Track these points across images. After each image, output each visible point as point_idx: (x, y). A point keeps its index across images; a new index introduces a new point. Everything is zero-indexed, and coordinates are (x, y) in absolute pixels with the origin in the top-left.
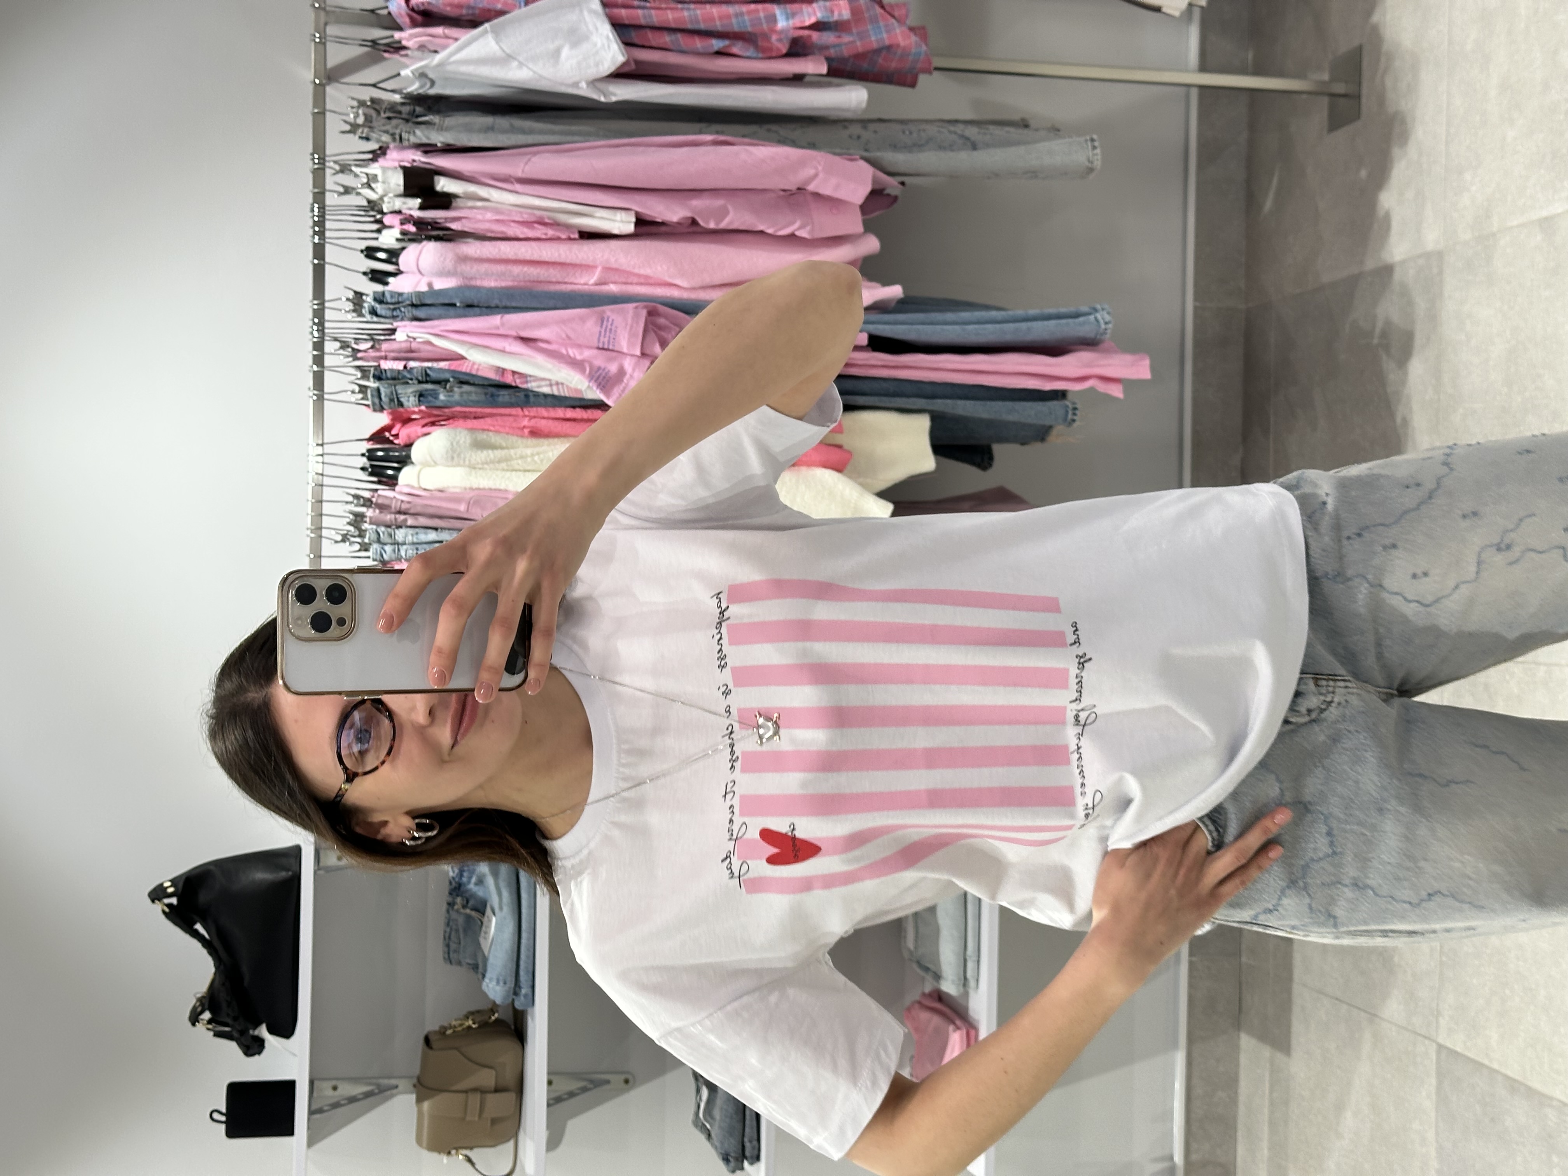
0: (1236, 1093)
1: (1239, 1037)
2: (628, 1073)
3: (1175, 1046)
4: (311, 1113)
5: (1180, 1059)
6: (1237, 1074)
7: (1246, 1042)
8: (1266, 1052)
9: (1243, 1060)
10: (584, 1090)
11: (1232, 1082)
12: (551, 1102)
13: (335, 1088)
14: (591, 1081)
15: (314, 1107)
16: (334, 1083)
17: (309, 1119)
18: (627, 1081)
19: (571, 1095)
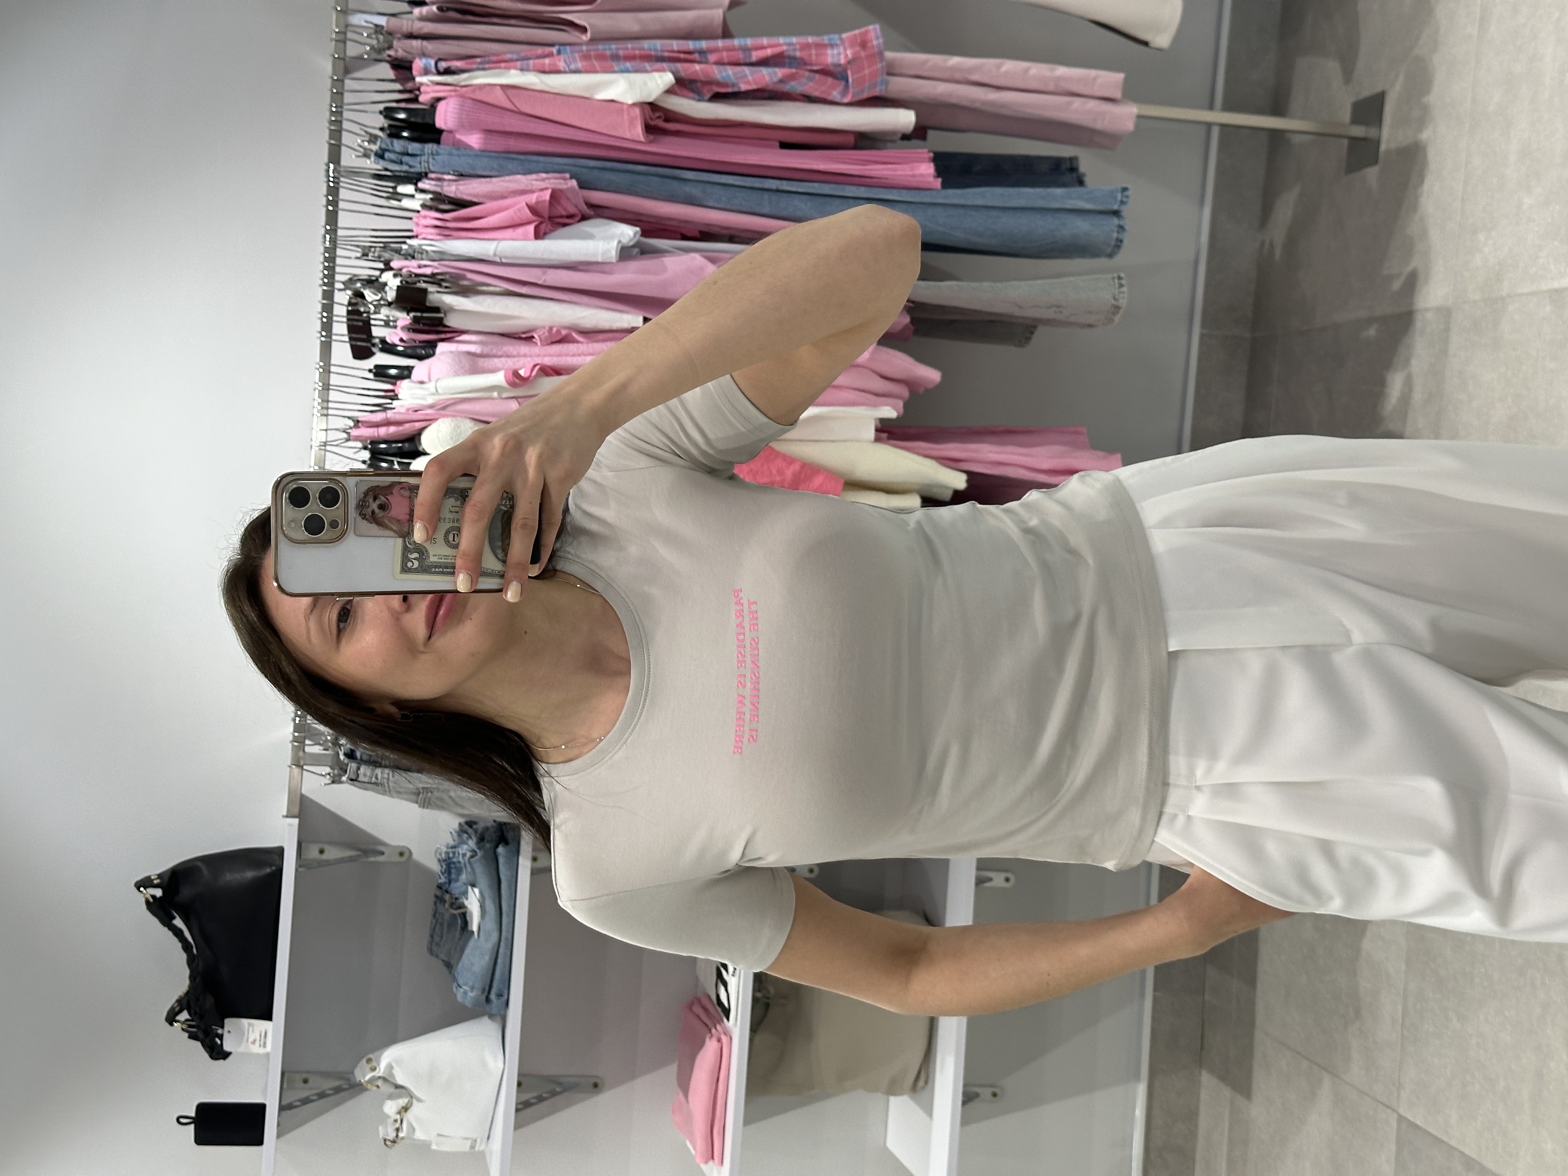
0: (1196, 1126)
1: (1200, 1073)
2: (597, 1077)
3: (1137, 1078)
4: (282, 1108)
5: (1141, 1090)
6: (1197, 1108)
7: (1207, 1080)
8: (1226, 1092)
9: (1204, 1095)
10: (554, 1094)
11: (1192, 1116)
12: (520, 1106)
13: (306, 1081)
14: (560, 1084)
15: (283, 1103)
16: (305, 1076)
17: (279, 1115)
18: (596, 1085)
19: (540, 1099)
